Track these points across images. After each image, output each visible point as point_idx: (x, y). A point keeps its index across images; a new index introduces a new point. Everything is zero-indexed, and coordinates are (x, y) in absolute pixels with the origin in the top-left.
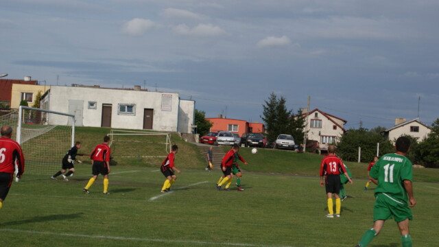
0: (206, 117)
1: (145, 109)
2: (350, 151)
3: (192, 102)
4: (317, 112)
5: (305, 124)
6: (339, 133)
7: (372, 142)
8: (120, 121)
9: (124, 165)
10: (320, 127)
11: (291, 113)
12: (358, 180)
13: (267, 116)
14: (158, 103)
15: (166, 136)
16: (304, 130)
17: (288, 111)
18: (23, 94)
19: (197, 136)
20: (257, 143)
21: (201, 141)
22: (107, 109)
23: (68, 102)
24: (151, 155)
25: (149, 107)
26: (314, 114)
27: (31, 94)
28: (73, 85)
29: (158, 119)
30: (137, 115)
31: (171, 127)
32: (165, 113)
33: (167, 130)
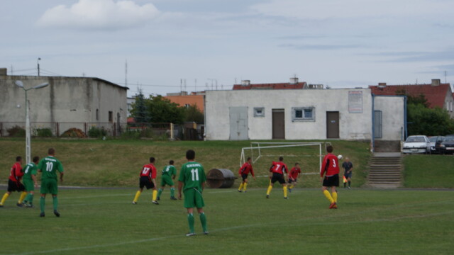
3: (401, 99)
8: (296, 131)
14: (345, 103)
22: (278, 116)
23: (228, 110)
25: (333, 109)
29: (346, 125)
30: (317, 121)
31: (364, 134)
32: (354, 116)
33: (358, 138)
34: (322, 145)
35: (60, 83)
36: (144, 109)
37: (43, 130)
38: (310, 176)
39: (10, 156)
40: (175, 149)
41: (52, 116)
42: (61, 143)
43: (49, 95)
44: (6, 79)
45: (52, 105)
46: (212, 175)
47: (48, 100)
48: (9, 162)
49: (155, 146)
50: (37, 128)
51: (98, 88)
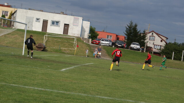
0: (96, 31)
1: (65, 24)
2: (168, 54)
3: (89, 23)
4: (153, 32)
5: (146, 38)
6: (163, 44)
7: (180, 50)
8: (51, 29)
9: (51, 52)
10: (154, 40)
11: (140, 32)
12: (172, 69)
13: (127, 33)
14: (72, 21)
15: (74, 39)
16: (146, 41)
17: (138, 31)
18: (3, 12)
19: (90, 40)
20: (121, 46)
21: (92, 43)
22: (45, 23)
23: (26, 17)
24: (66, 47)
25: (67, 23)
26: (151, 33)
27: (8, 12)
28: (29, 9)
29: (71, 30)
30: (60, 27)
32: (75, 27)
33: (75, 36)
38: (72, 50)
46: (39, 45)
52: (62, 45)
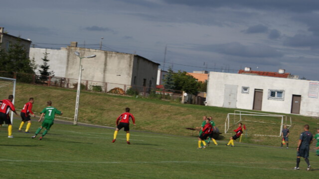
1: (293, 95)
14: (306, 90)
22: (258, 93)
23: (224, 86)
25: (297, 94)
29: (305, 105)
30: (285, 100)
31: (317, 113)
32: (312, 100)
33: (313, 115)
34: (284, 117)
35: (111, 56)
36: (171, 80)
37: (97, 86)
38: (273, 137)
39: (71, 102)
40: (183, 109)
41: (104, 78)
42: (107, 97)
43: (103, 63)
44: (76, 50)
45: (105, 71)
47: (103, 66)
48: (69, 106)
49: (170, 106)
50: (92, 85)
51: (138, 62)
52: (262, 129)
